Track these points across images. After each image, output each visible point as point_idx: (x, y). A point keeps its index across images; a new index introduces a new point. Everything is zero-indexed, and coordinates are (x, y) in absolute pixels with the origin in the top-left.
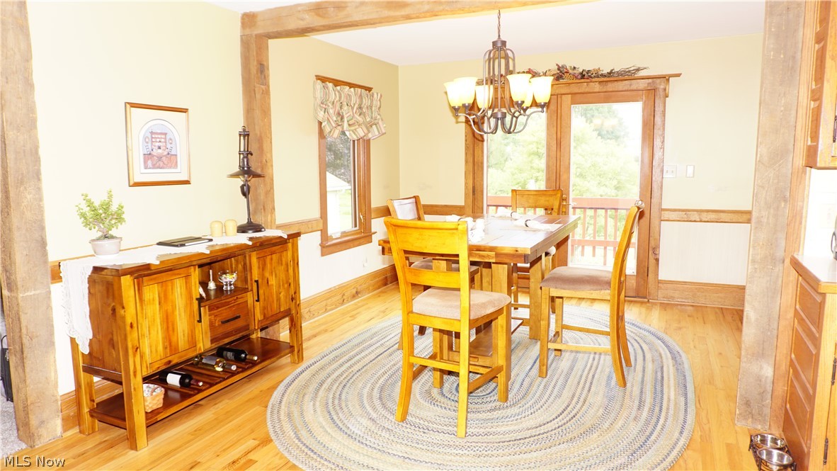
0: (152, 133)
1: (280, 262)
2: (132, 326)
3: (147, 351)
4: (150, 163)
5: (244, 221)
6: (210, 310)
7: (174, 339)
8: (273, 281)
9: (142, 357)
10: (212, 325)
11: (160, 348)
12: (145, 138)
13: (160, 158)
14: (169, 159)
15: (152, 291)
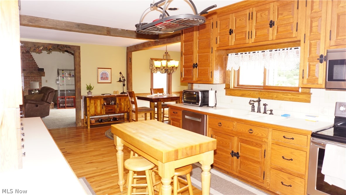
0: (103, 73)
1: (125, 100)
2: (88, 106)
3: (91, 112)
4: (102, 79)
5: (122, 92)
6: (105, 107)
7: (97, 111)
8: (122, 104)
9: (90, 112)
10: (106, 110)
11: (94, 112)
12: (101, 74)
13: (104, 78)
14: (107, 78)
15: (92, 101)
